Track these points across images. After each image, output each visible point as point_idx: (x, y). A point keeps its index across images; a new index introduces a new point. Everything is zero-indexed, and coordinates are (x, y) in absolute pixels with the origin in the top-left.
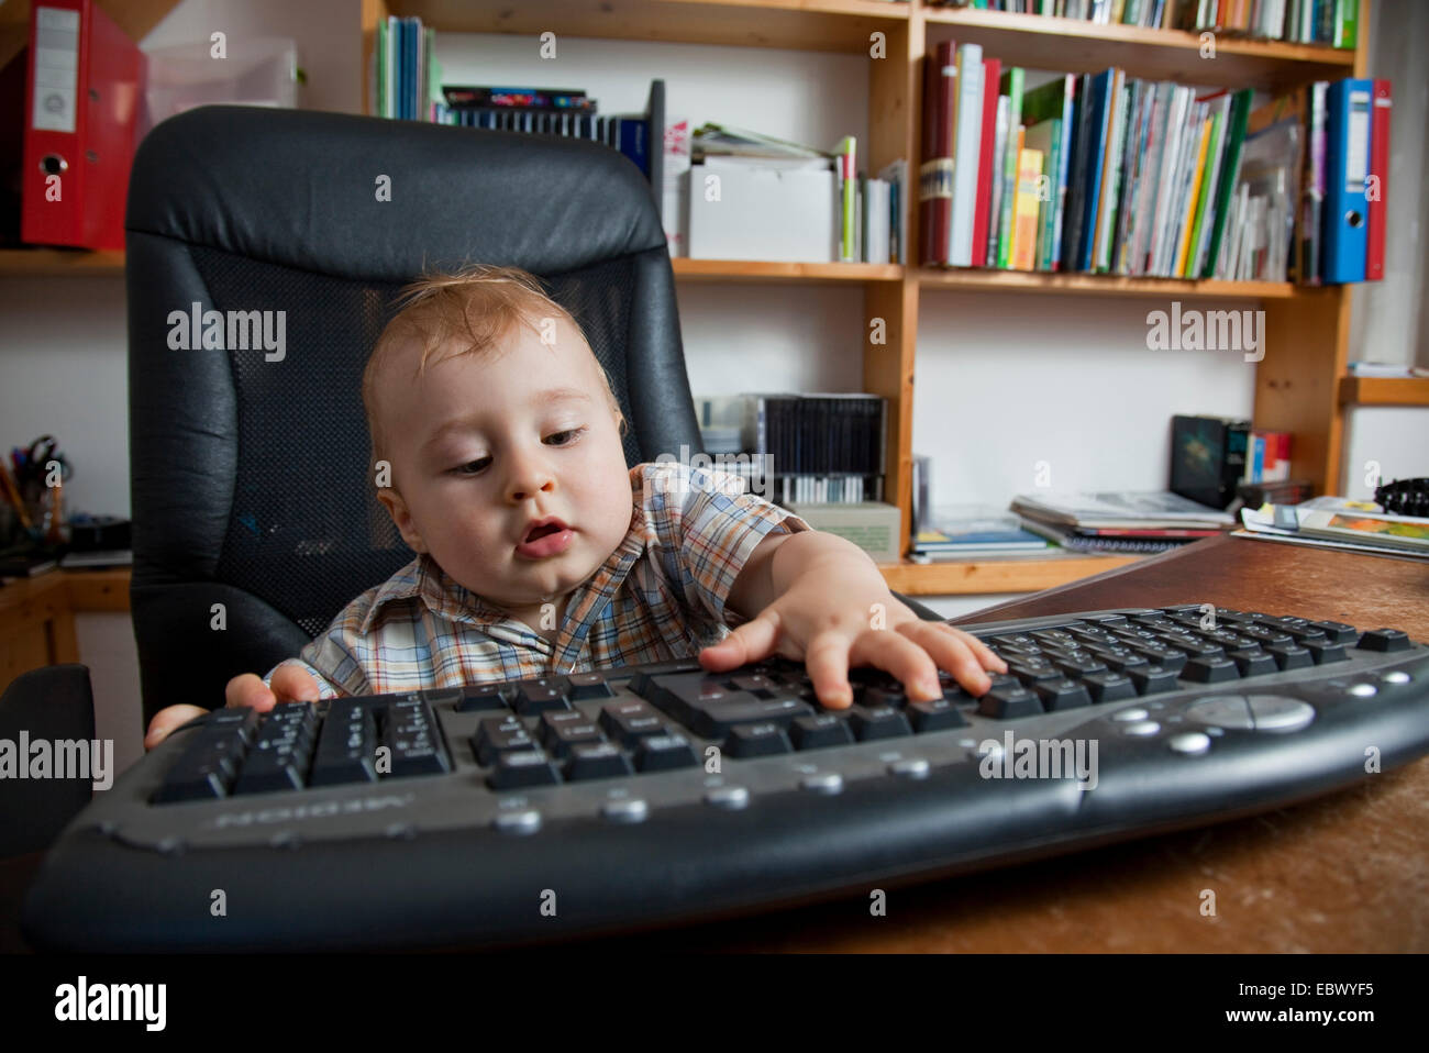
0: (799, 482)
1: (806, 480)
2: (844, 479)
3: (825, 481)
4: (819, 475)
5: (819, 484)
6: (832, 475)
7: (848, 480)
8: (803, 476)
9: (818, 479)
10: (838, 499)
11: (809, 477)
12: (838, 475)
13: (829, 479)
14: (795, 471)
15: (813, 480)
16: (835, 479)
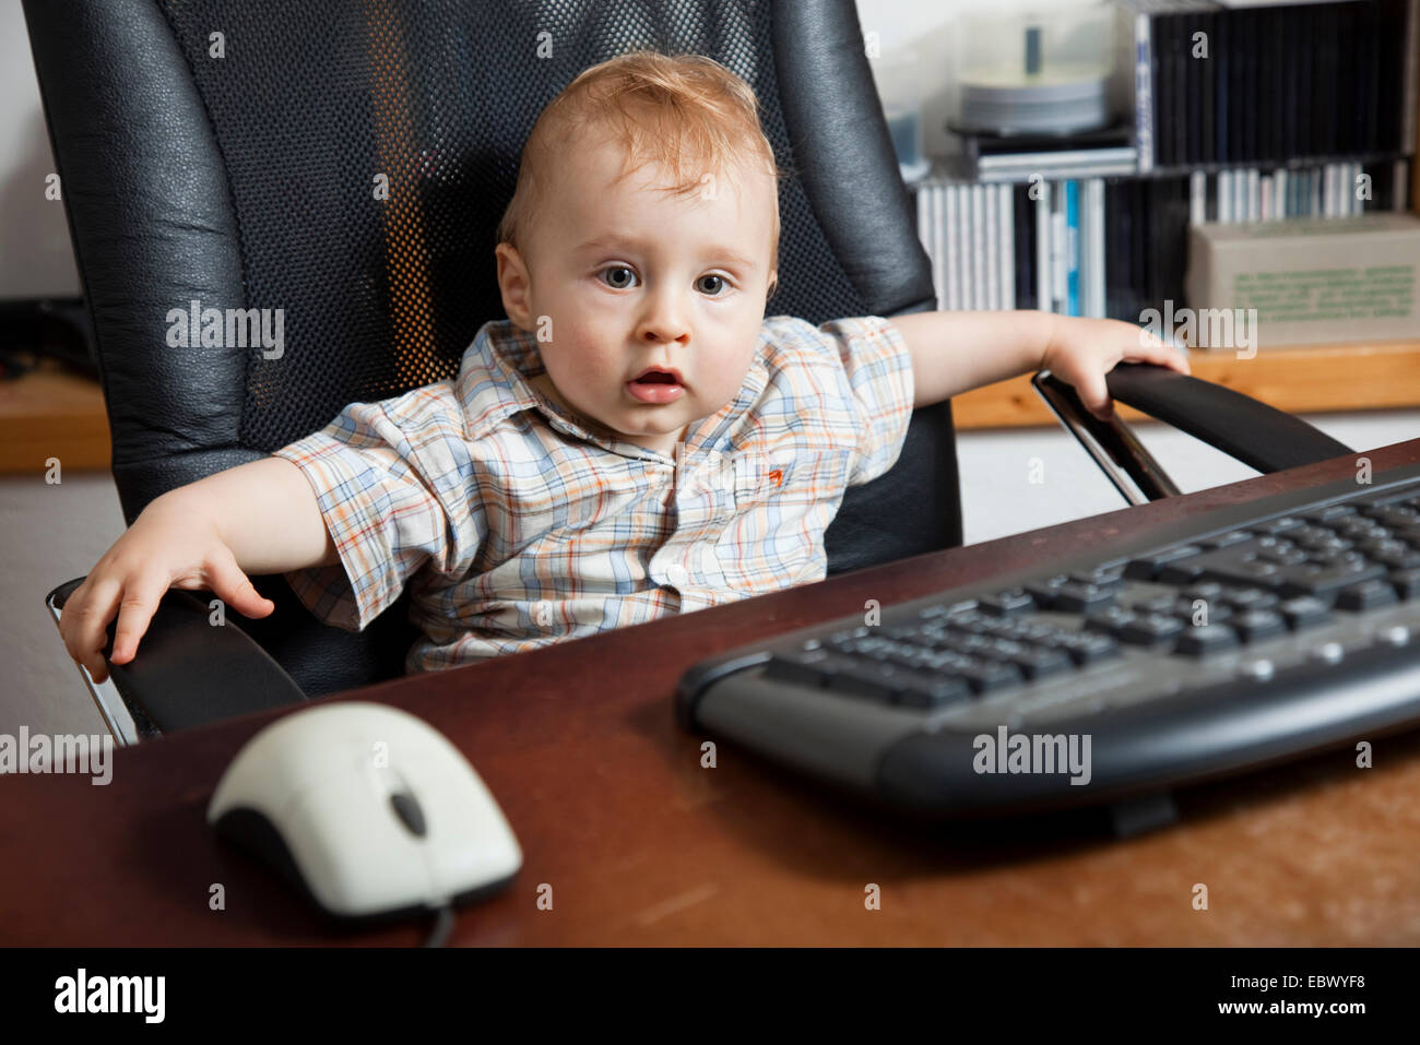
0: (1225, 180)
1: (1239, 176)
2: (1322, 169)
3: (1281, 177)
4: (1268, 164)
5: (1267, 183)
6: (1294, 163)
7: (1331, 172)
8: (1232, 170)
9: (1265, 173)
10: (1309, 212)
11: (1246, 169)
12: (1309, 161)
13: (1289, 171)
14: (1216, 159)
15: (1253, 176)
16: (1300, 170)
